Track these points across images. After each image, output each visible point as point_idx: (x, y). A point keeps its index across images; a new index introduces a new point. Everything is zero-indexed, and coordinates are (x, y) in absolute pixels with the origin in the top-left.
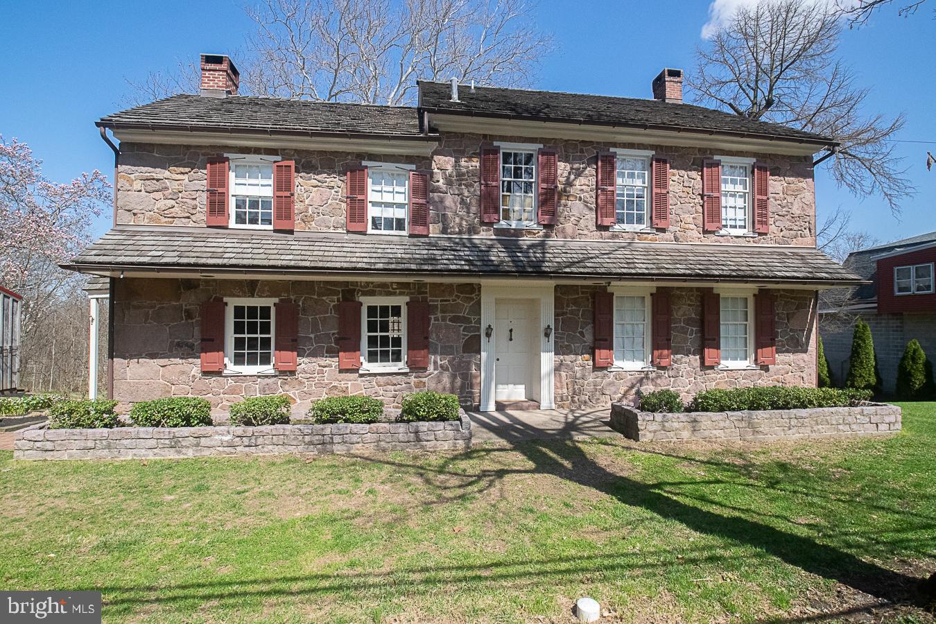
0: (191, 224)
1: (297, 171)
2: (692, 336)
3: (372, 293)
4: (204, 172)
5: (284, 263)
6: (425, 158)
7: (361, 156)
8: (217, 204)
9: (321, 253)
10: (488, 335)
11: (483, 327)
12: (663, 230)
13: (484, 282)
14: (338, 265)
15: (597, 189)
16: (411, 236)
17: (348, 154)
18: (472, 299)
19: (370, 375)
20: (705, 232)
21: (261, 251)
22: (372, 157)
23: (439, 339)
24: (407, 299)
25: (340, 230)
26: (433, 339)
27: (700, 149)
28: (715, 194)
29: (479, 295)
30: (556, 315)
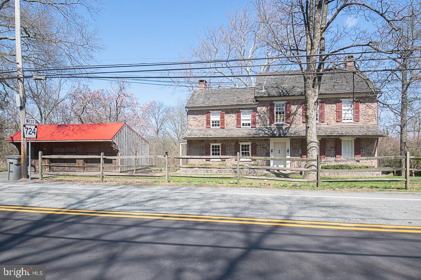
0: (203, 127)
1: (225, 114)
2: (333, 151)
3: (242, 142)
4: (205, 116)
5: (224, 136)
6: (255, 108)
7: (240, 109)
8: (208, 123)
9: (231, 133)
10: (272, 152)
11: (270, 149)
12: (323, 122)
13: (270, 139)
14: (235, 136)
15: (303, 112)
16: (252, 127)
17: (236, 108)
18: (267, 142)
19: (242, 161)
20: (337, 122)
21: (219, 133)
22: (242, 109)
23: (259, 153)
24: (251, 143)
25: (235, 127)
26: (257, 153)
27: (335, 98)
28: (340, 111)
29: (269, 141)
30: (291, 146)
